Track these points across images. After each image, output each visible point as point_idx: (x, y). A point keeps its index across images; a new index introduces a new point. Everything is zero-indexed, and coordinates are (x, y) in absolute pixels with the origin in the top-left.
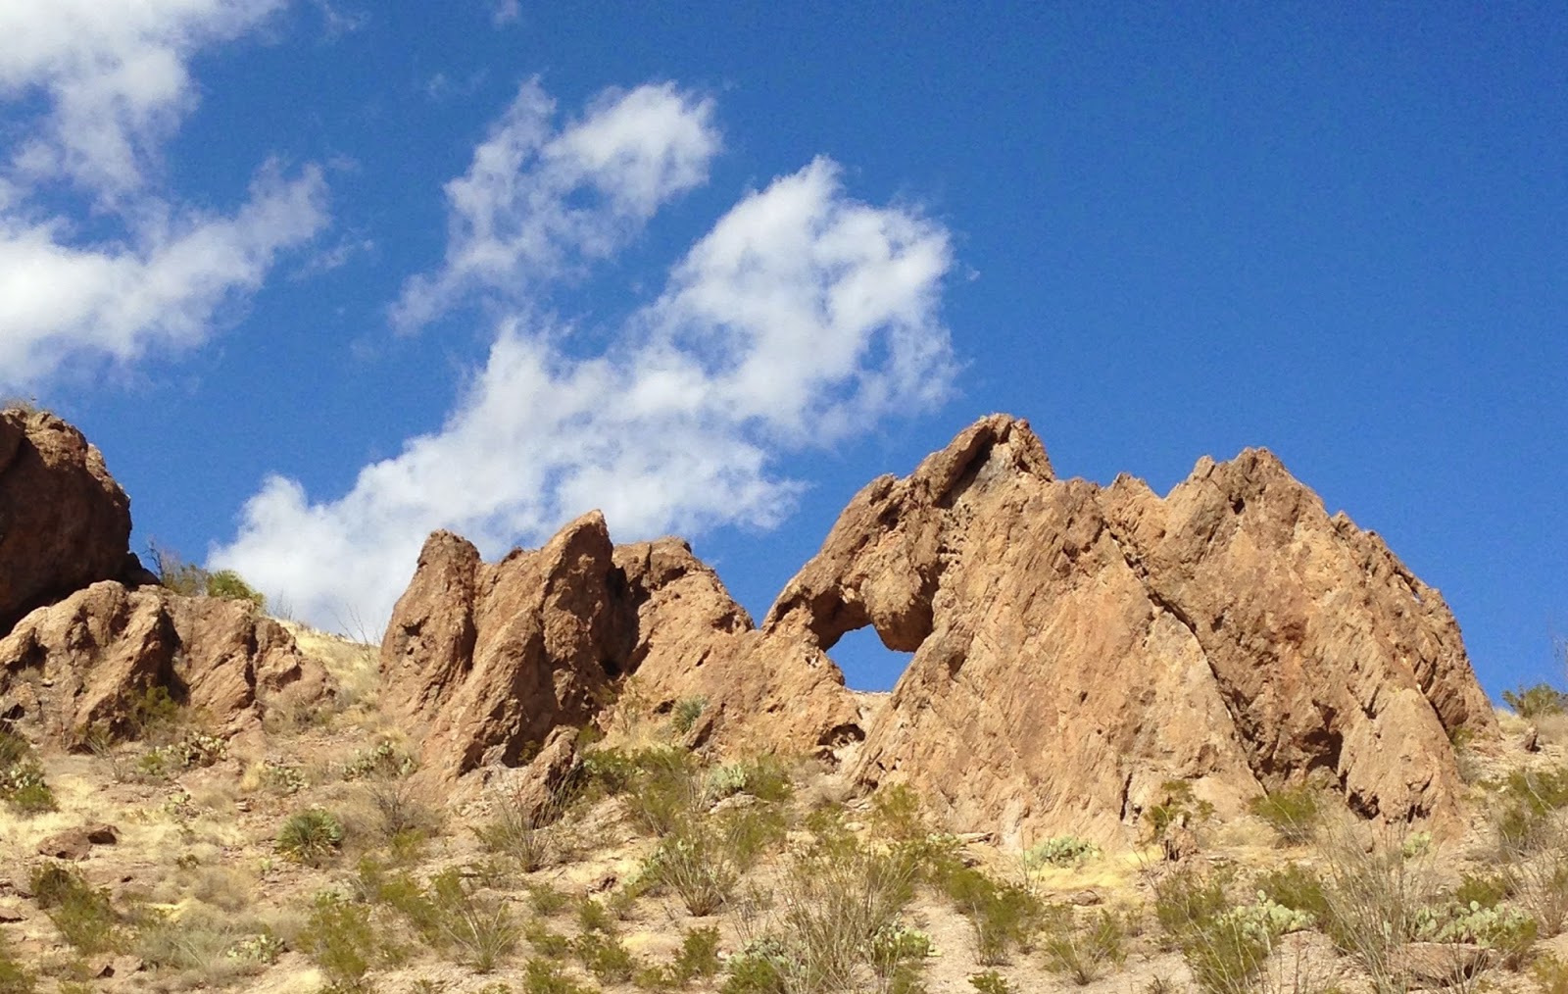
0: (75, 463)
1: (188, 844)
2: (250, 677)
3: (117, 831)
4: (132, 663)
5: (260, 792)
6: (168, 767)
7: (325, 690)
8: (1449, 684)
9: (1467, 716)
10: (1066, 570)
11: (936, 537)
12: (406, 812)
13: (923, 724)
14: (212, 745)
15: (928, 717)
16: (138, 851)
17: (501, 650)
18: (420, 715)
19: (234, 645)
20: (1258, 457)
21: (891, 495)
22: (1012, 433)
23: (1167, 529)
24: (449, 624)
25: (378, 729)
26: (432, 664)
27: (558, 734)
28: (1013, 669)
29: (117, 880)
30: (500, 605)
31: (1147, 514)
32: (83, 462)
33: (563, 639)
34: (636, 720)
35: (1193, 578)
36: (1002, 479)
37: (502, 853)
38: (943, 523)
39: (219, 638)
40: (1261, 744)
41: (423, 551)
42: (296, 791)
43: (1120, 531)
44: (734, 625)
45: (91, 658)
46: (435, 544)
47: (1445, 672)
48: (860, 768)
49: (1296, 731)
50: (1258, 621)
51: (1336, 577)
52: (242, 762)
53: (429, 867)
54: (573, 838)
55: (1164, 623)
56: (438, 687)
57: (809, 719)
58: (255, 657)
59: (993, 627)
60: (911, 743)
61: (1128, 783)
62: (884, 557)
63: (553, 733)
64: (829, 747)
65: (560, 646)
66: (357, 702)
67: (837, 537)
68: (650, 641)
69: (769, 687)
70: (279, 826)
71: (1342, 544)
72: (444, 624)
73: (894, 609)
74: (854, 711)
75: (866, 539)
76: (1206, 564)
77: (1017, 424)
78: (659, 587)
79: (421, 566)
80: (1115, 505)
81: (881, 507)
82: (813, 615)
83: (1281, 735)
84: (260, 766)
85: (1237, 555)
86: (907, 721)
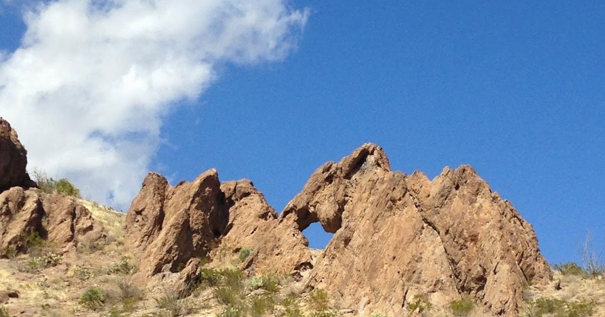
0: (6, 138)
1: (46, 299)
2: (72, 229)
3: (19, 293)
4: (26, 222)
5: (74, 278)
6: (39, 266)
7: (102, 235)
8: (528, 262)
9: (535, 274)
10: (391, 208)
11: (344, 190)
12: (130, 290)
13: (333, 265)
14: (56, 258)
15: (335, 262)
16: (27, 301)
17: (171, 226)
18: (140, 247)
19: (67, 216)
20: (466, 169)
21: (331, 170)
22: (375, 151)
23: (431, 194)
24: (153, 211)
25: (123, 253)
26: (145, 227)
27: (191, 261)
28: (368, 245)
29: (19, 313)
30: (174, 205)
31: (424, 187)
32: (9, 137)
33: (197, 222)
34: (225, 255)
35: (439, 214)
36: (370, 169)
37: (165, 309)
38: (347, 185)
39: (61, 212)
40: (461, 280)
41: (145, 180)
42: (88, 278)
43: (413, 193)
44: (268, 217)
45: (10, 219)
46: (149, 178)
47: (527, 258)
48: (308, 281)
49: (473, 276)
50: (461, 232)
51: (491, 217)
52: (68, 265)
53: (137, 313)
54: (193, 305)
55: (428, 230)
56: (147, 237)
57: (291, 259)
58: (75, 221)
59: (362, 228)
60: (328, 272)
61: (406, 293)
62: (326, 196)
63: (190, 261)
64: (298, 271)
65: (196, 224)
66: (115, 241)
67: (308, 186)
68: (233, 222)
69: (277, 245)
70: (81, 293)
71: (495, 205)
72: (151, 211)
73: (328, 217)
74: (309, 257)
75: (319, 187)
76: (444, 208)
77: (377, 148)
78: (239, 199)
79: (143, 186)
80: (413, 183)
81: (326, 175)
82: (298, 216)
83: (468, 277)
84: (75, 267)
85: (455, 206)
86: (328, 263)
